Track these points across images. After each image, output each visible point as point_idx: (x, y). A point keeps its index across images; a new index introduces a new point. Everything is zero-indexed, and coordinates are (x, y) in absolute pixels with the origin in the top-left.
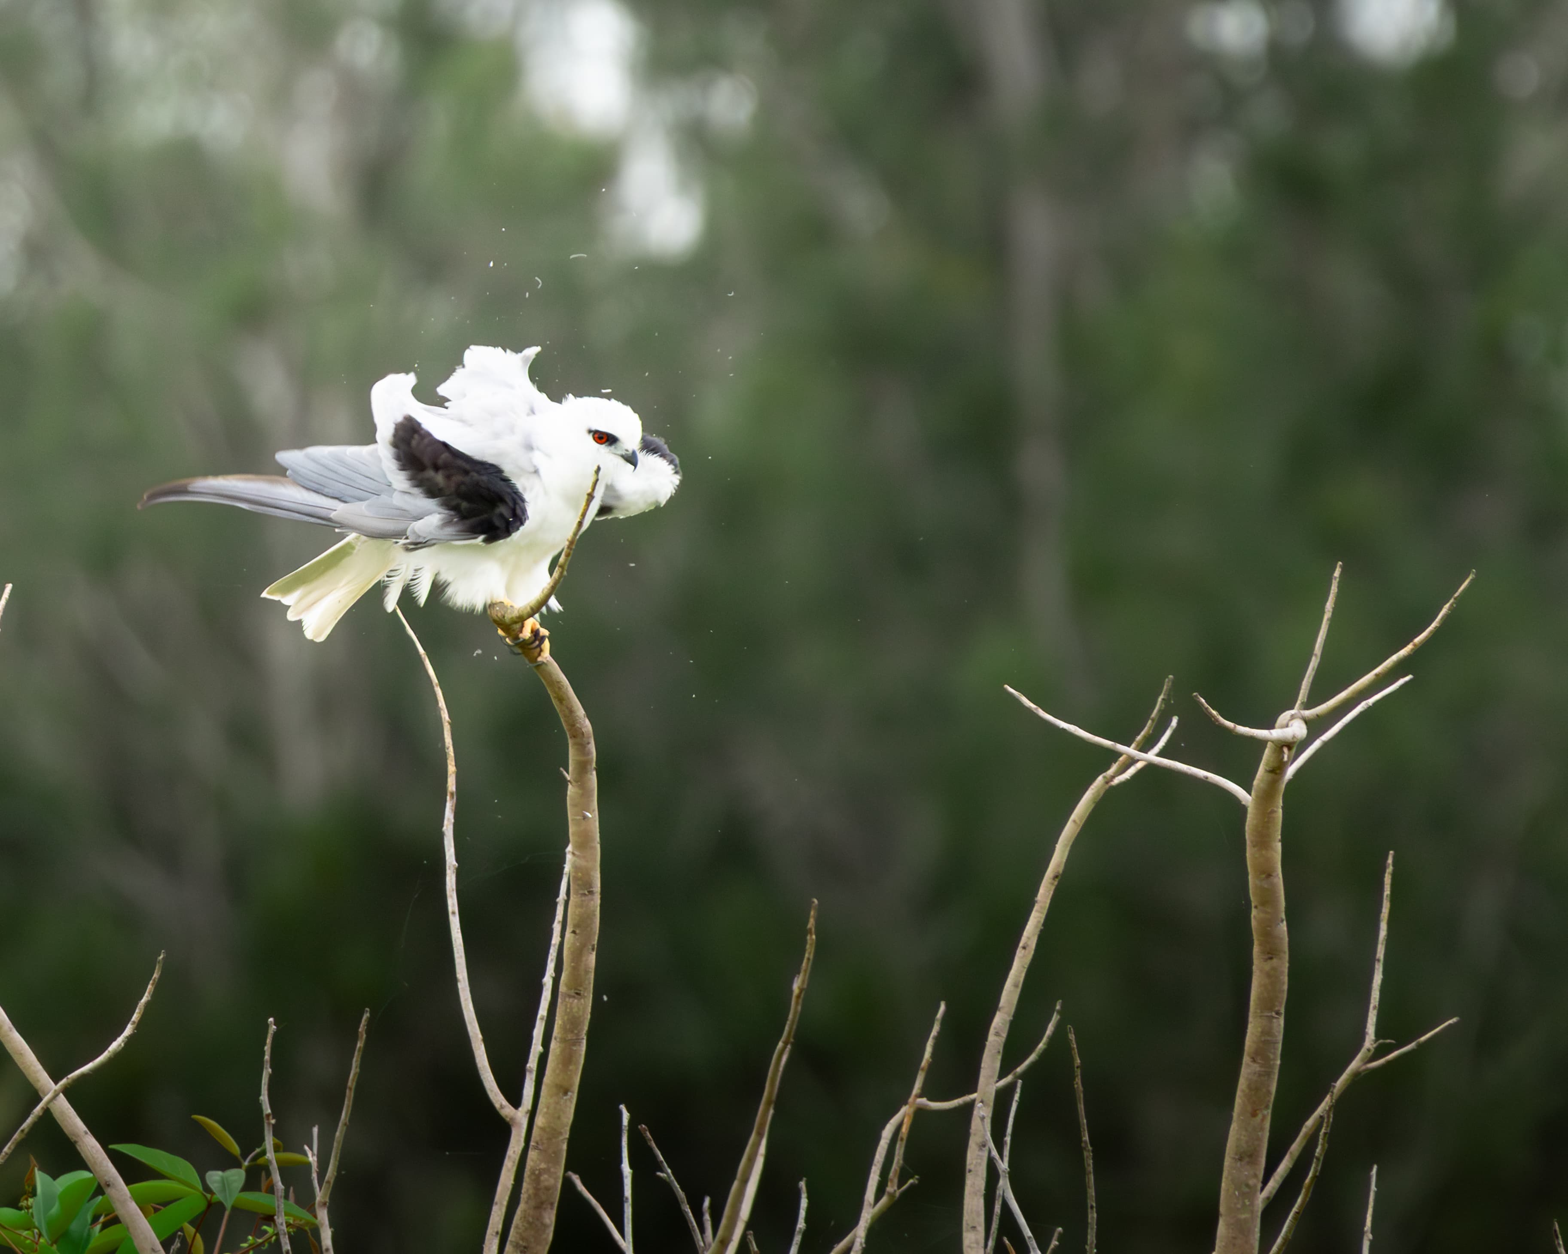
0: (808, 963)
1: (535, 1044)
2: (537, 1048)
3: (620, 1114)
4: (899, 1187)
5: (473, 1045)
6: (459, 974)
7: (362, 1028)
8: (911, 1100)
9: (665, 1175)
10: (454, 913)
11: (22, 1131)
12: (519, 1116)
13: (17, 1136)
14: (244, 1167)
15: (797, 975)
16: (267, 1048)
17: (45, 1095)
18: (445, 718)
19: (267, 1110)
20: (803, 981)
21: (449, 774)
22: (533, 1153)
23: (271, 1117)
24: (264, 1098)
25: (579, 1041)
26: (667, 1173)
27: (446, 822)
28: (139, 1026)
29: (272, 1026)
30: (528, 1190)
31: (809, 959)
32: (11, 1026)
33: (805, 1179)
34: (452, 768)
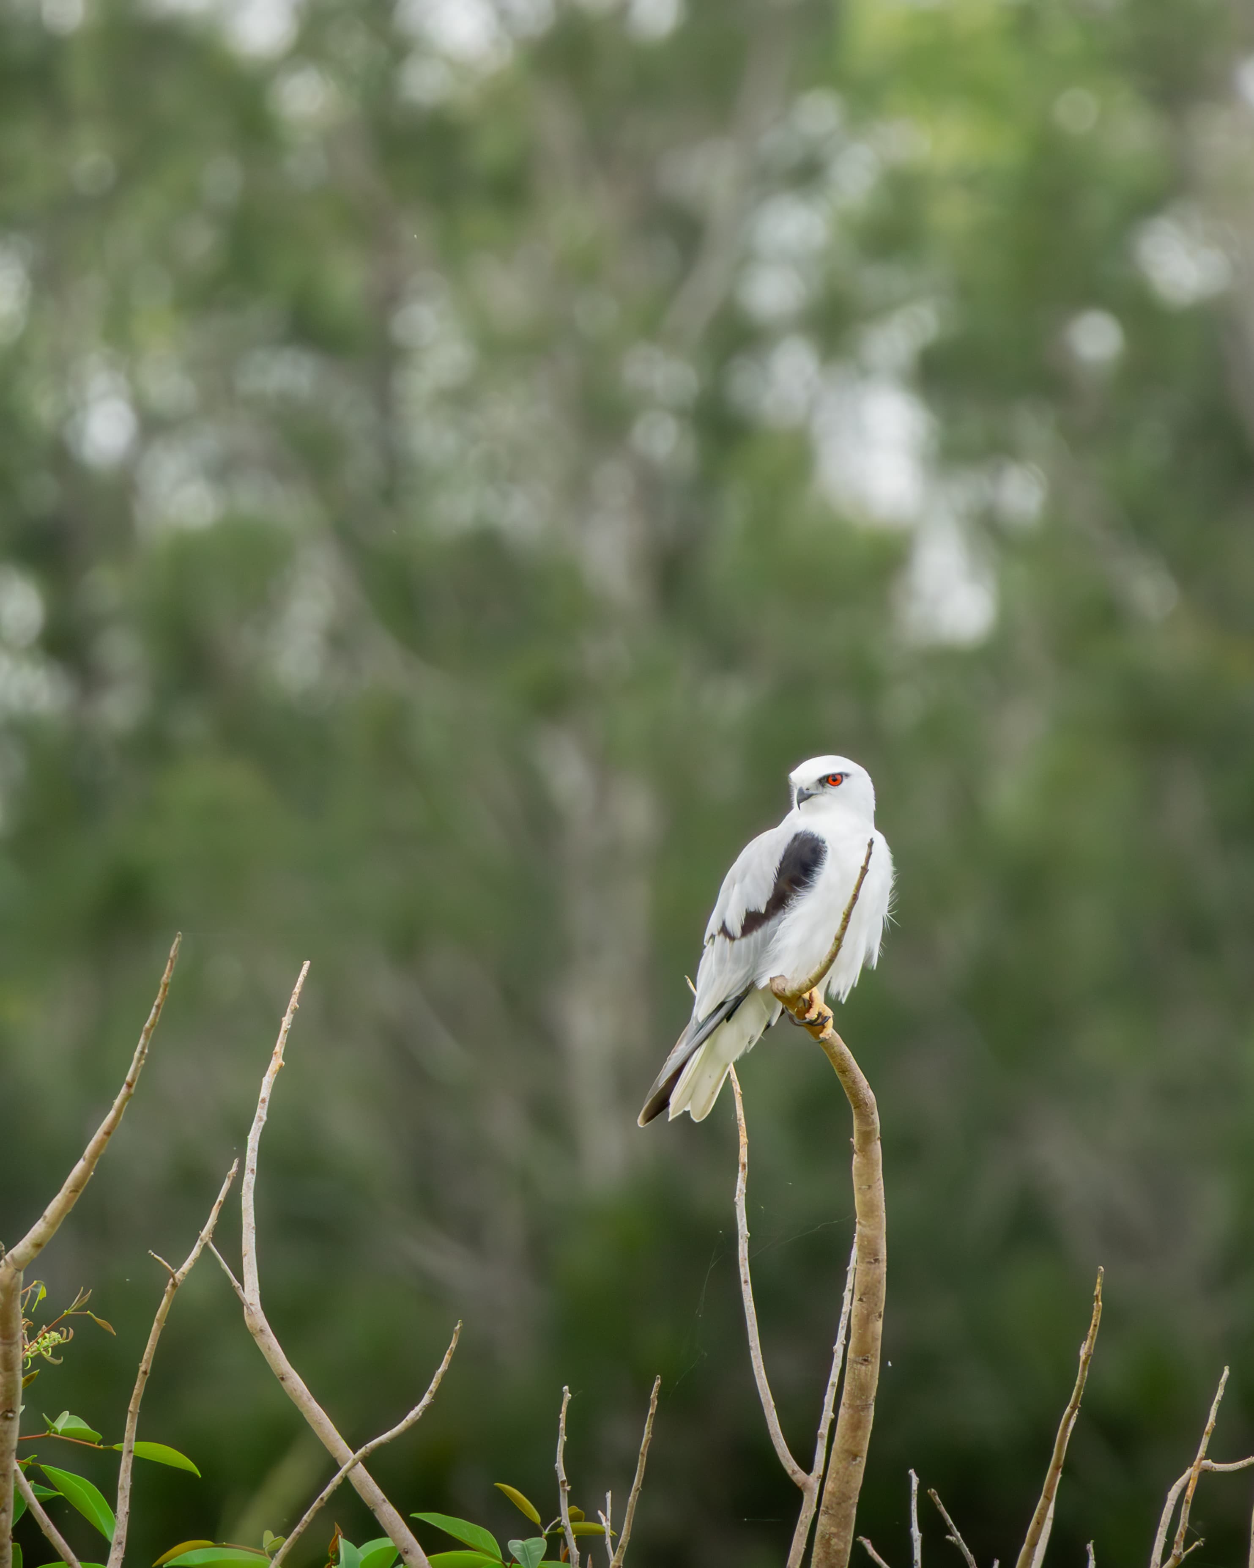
0: (1094, 1330)
1: (826, 1411)
2: (827, 1414)
3: (909, 1478)
4: (1184, 1550)
5: (766, 1411)
6: (752, 1341)
7: (653, 1395)
8: (1195, 1463)
9: (955, 1539)
10: (746, 1282)
11: (322, 1499)
12: (811, 1481)
13: (316, 1504)
14: (544, 1536)
15: (1084, 1342)
16: (563, 1416)
17: (344, 1464)
18: (736, 1090)
19: (562, 1476)
20: (1090, 1348)
21: (741, 1144)
22: (823, 1517)
23: (566, 1484)
24: (560, 1465)
25: (868, 1406)
26: (956, 1537)
27: (738, 1193)
28: (436, 1395)
29: (566, 1394)
30: (818, 1554)
31: (1095, 1326)
32: (310, 1396)
33: (1092, 1541)
34: (743, 1140)
